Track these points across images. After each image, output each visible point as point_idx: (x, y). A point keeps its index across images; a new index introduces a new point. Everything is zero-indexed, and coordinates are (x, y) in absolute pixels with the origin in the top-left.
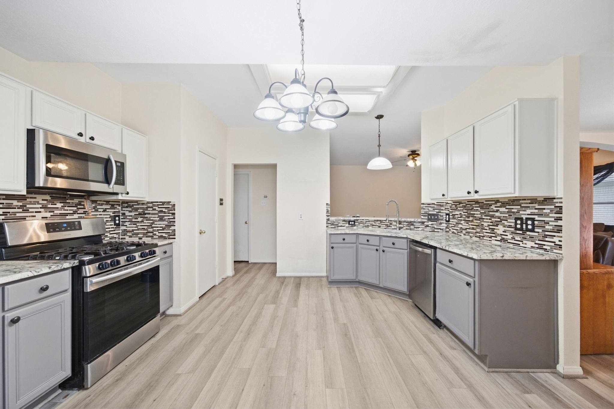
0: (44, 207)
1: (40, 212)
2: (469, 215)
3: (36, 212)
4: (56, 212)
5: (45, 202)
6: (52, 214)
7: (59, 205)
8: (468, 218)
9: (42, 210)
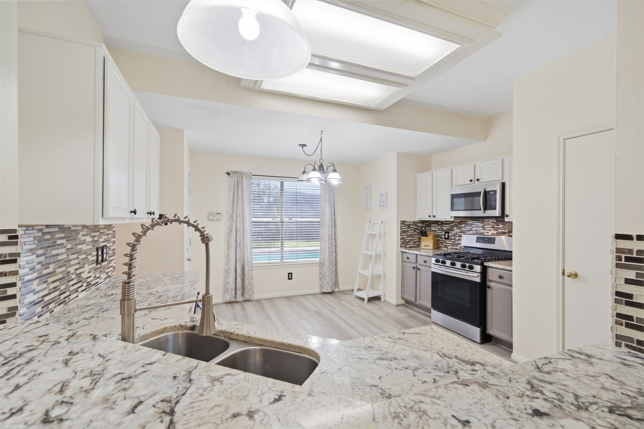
0: (493, 227)
1: (491, 230)
2: (48, 260)
3: (489, 230)
4: (499, 231)
5: (493, 224)
6: (497, 232)
7: (501, 226)
8: (46, 269)
9: (492, 229)
